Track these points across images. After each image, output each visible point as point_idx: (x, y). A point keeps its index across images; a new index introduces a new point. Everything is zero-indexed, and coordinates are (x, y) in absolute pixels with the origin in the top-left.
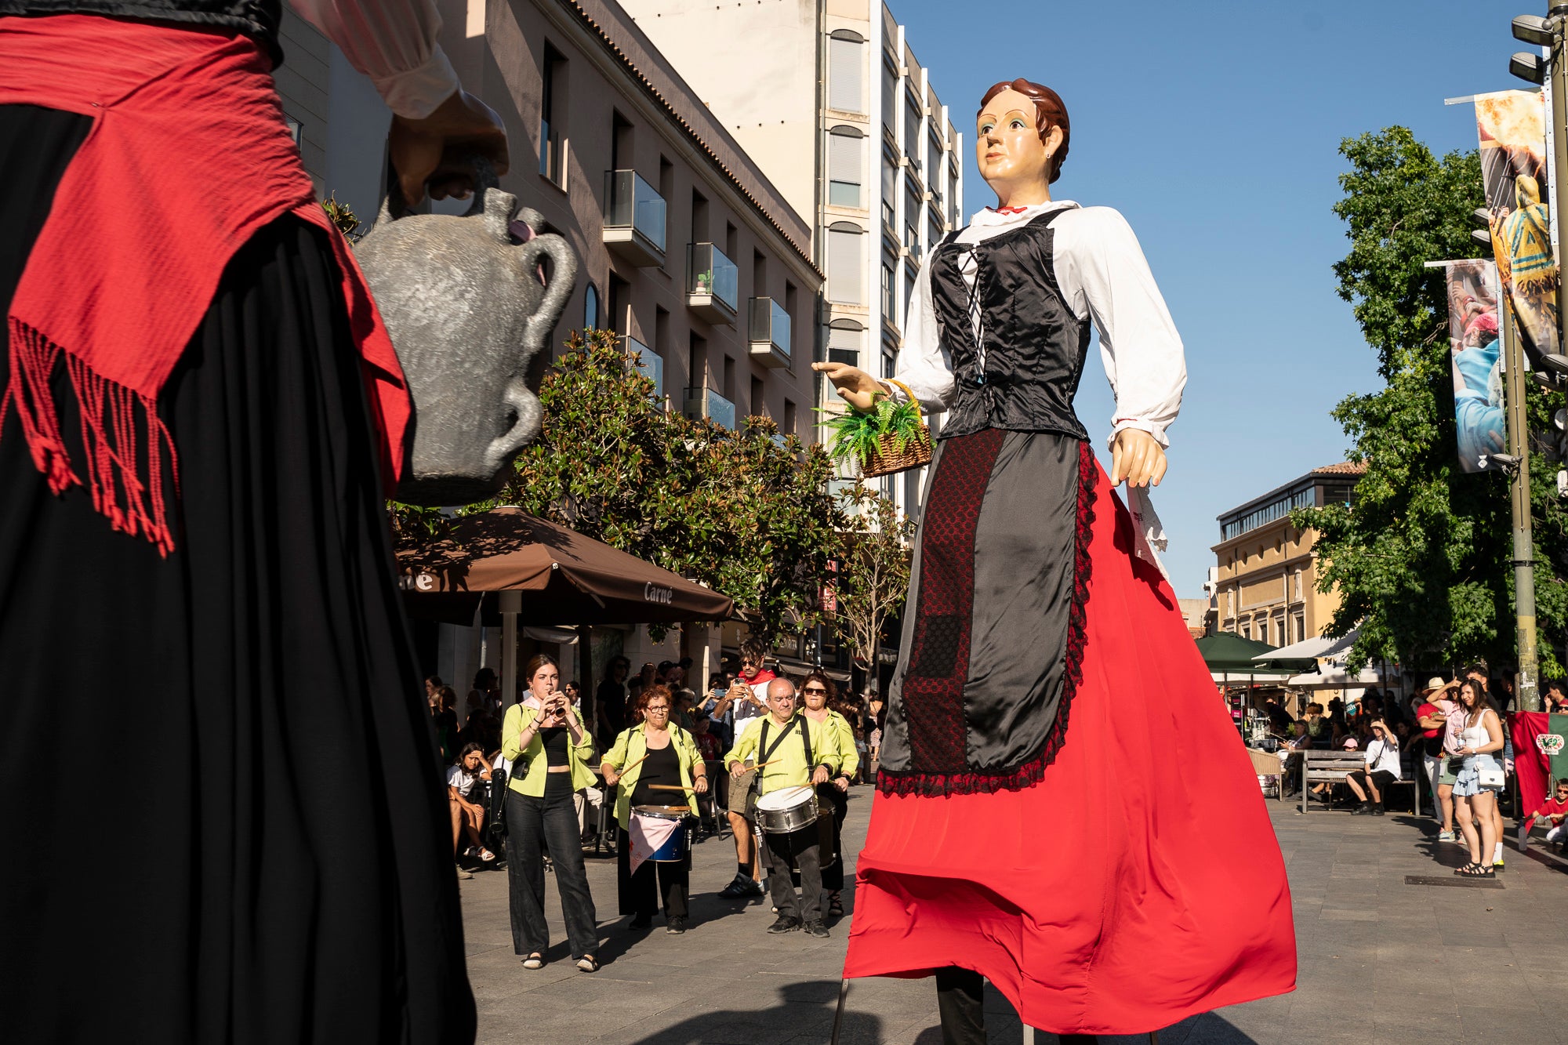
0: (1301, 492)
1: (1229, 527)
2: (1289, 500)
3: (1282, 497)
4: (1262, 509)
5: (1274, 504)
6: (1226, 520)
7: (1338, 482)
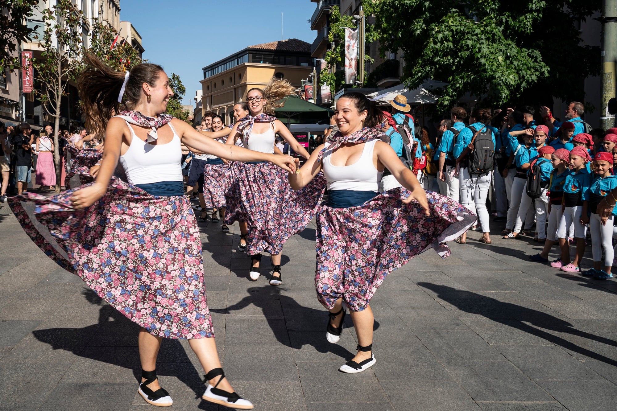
0: (242, 56)
1: (207, 73)
2: (236, 60)
3: (233, 59)
4: (223, 65)
5: (229, 62)
6: (206, 70)
7: (258, 52)
